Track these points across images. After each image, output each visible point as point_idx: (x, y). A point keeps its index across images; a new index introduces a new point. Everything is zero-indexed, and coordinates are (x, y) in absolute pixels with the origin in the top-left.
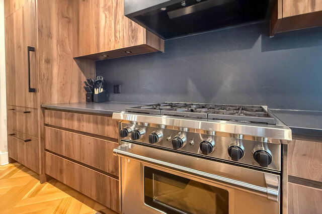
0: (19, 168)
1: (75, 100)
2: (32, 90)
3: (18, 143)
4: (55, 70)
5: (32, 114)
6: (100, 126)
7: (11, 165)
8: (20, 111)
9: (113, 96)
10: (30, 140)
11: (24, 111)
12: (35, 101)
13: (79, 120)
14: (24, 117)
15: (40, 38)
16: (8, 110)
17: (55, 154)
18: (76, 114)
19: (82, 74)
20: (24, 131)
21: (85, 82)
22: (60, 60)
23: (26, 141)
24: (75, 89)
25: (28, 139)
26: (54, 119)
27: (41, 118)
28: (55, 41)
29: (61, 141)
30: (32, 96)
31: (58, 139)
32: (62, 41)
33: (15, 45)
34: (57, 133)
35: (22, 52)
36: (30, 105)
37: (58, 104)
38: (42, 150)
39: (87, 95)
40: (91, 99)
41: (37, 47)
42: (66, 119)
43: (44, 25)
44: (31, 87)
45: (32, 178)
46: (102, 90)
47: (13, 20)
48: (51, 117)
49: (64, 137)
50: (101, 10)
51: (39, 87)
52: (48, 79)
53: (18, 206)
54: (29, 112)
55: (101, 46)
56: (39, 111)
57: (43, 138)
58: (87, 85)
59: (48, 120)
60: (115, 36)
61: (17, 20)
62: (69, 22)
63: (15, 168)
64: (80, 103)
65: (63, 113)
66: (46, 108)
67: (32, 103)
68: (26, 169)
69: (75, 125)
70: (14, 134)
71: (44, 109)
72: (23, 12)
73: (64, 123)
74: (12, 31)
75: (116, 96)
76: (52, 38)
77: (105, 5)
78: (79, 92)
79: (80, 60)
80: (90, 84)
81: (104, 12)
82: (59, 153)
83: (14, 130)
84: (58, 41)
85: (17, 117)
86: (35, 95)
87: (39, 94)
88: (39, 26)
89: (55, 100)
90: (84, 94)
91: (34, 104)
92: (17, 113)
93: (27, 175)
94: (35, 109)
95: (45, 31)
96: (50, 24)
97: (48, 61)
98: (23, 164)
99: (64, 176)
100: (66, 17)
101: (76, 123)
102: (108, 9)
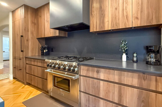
0: (17, 81)
1: (37, 55)
2: (22, 51)
3: (17, 71)
4: (30, 44)
5: (22, 60)
6: (43, 64)
7: (14, 80)
8: (17, 59)
9: (51, 53)
10: (21, 70)
11: (19, 59)
12: (23, 55)
13: (37, 62)
14: (19, 61)
15: (25, 32)
16: (13, 58)
17: (29, 74)
18: (36, 60)
19: (40, 44)
20: (19, 66)
21: (41, 47)
22: (32, 39)
23: (20, 70)
24: (37, 50)
25: (20, 69)
26: (29, 62)
27: (25, 61)
28: (30, 32)
29: (31, 69)
30: (22, 53)
31: (30, 69)
32: (32, 32)
33: (16, 34)
34: (30, 67)
35: (19, 36)
36: (21, 56)
37: (31, 56)
38: (25, 73)
39: (42, 53)
40: (43, 54)
41: (24, 35)
42: (33, 61)
43: (26, 27)
44: (22, 50)
45: (22, 84)
46: (47, 51)
47: (15, 24)
48: (28, 61)
49: (32, 68)
51: (24, 50)
52: (27, 47)
53: (18, 91)
54: (21, 59)
55: (46, 35)
56: (24, 59)
57: (26, 69)
58: (41, 48)
59: (27, 62)
60: (50, 32)
61: (17, 25)
62: (35, 25)
63: (15, 81)
64: (39, 56)
65: (32, 59)
66: (27, 58)
67: (22, 56)
68: (20, 81)
69: (36, 64)
70: (15, 68)
71: (26, 58)
72: (19, 22)
73: (33, 63)
74: (15, 28)
75: (52, 53)
76: (29, 32)
77: (47, 20)
78: (39, 51)
79: (39, 39)
80: (42, 48)
81: (46, 22)
82: (31, 74)
83: (15, 66)
84: (31, 32)
85: (16, 61)
86: (23, 53)
87: (24, 52)
88: (25, 28)
89: (30, 55)
90: (40, 52)
91: (23, 56)
92: (16, 59)
93: (20, 83)
94: (23, 58)
95: (26, 29)
96: (28, 26)
97: (27, 40)
98: (18, 79)
99: (32, 82)
100: (34, 23)
101: (36, 63)
102: (47, 22)
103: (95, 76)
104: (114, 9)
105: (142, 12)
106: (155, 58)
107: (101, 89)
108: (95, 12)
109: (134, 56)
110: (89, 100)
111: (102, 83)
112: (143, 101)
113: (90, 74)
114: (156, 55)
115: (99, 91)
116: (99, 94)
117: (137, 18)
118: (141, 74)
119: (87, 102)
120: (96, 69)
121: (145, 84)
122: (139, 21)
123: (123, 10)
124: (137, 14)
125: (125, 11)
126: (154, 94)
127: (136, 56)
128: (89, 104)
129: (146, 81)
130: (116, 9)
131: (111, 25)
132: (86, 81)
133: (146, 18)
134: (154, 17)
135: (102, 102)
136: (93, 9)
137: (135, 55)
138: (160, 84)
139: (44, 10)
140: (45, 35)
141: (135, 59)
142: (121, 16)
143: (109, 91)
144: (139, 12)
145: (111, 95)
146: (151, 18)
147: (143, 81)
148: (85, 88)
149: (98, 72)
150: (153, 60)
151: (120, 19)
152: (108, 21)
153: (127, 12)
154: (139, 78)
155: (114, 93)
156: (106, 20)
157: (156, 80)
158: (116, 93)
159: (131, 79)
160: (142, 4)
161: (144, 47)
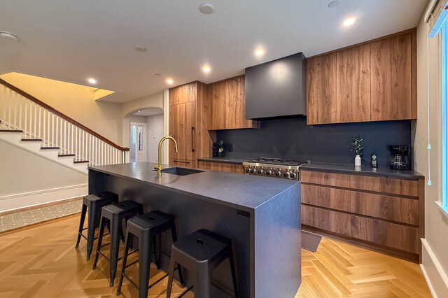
1: (208, 156)
4: (202, 139)
5: (191, 164)
11: (185, 162)
12: (194, 156)
13: (222, 167)
15: (197, 122)
18: (220, 164)
19: (211, 139)
22: (203, 132)
30: (192, 153)
35: (184, 128)
36: (190, 158)
39: (214, 153)
40: (216, 155)
41: (196, 127)
42: (213, 166)
44: (193, 149)
47: (177, 108)
48: (204, 165)
50: (227, 106)
51: (196, 149)
52: (199, 144)
54: (189, 163)
55: (227, 126)
56: (196, 162)
60: (235, 122)
61: (180, 110)
65: (211, 163)
71: (199, 160)
72: (186, 106)
74: (176, 115)
77: (229, 103)
78: (210, 150)
79: (211, 132)
87: (196, 152)
88: (197, 116)
89: (202, 157)
90: (211, 152)
91: (193, 158)
94: (193, 161)
95: (199, 117)
97: (199, 134)
100: (206, 107)
101: (220, 168)
102: (230, 105)
103: (323, 183)
104: (345, 96)
105: (383, 103)
106: (403, 161)
107: (332, 197)
108: (315, 99)
109: (372, 159)
110: (314, 214)
111: (333, 190)
112: (386, 208)
113: (316, 181)
114: (403, 157)
115: (329, 200)
116: (329, 205)
117: (378, 111)
118: (384, 178)
119: (312, 216)
120: (324, 174)
121: (388, 189)
122: (380, 115)
123: (358, 98)
124: (378, 105)
125: (360, 99)
126: (398, 199)
127: (376, 159)
128: (314, 218)
129: (390, 185)
130: (348, 96)
131: (341, 116)
132: (310, 190)
133: (389, 111)
134: (399, 110)
135: (333, 214)
136: (312, 94)
137: (374, 157)
138: (405, 187)
139: (224, 88)
140: (225, 126)
141: (374, 163)
142: (354, 106)
143: (343, 200)
144: (380, 103)
145: (346, 204)
146: (395, 112)
147: (386, 185)
148: (308, 198)
149: (327, 177)
150: (399, 164)
151: (354, 111)
152: (336, 112)
153: (363, 102)
154: (381, 182)
155: (349, 202)
156: (333, 110)
157: (401, 184)
158: (353, 202)
159: (371, 184)
160: (384, 93)
161: (388, 146)
